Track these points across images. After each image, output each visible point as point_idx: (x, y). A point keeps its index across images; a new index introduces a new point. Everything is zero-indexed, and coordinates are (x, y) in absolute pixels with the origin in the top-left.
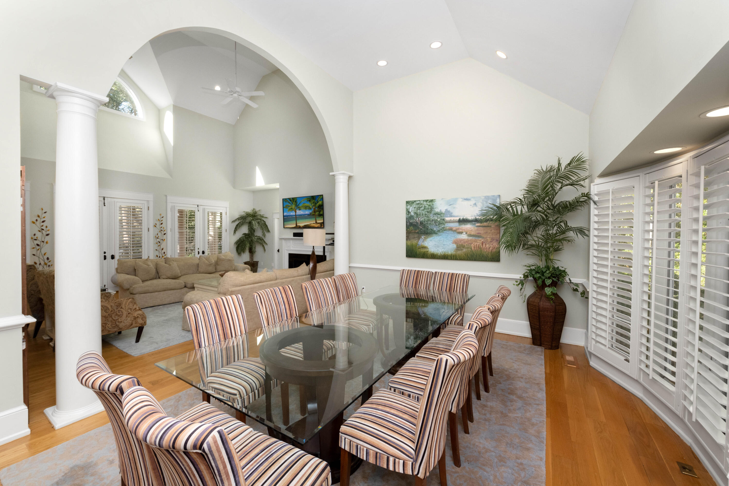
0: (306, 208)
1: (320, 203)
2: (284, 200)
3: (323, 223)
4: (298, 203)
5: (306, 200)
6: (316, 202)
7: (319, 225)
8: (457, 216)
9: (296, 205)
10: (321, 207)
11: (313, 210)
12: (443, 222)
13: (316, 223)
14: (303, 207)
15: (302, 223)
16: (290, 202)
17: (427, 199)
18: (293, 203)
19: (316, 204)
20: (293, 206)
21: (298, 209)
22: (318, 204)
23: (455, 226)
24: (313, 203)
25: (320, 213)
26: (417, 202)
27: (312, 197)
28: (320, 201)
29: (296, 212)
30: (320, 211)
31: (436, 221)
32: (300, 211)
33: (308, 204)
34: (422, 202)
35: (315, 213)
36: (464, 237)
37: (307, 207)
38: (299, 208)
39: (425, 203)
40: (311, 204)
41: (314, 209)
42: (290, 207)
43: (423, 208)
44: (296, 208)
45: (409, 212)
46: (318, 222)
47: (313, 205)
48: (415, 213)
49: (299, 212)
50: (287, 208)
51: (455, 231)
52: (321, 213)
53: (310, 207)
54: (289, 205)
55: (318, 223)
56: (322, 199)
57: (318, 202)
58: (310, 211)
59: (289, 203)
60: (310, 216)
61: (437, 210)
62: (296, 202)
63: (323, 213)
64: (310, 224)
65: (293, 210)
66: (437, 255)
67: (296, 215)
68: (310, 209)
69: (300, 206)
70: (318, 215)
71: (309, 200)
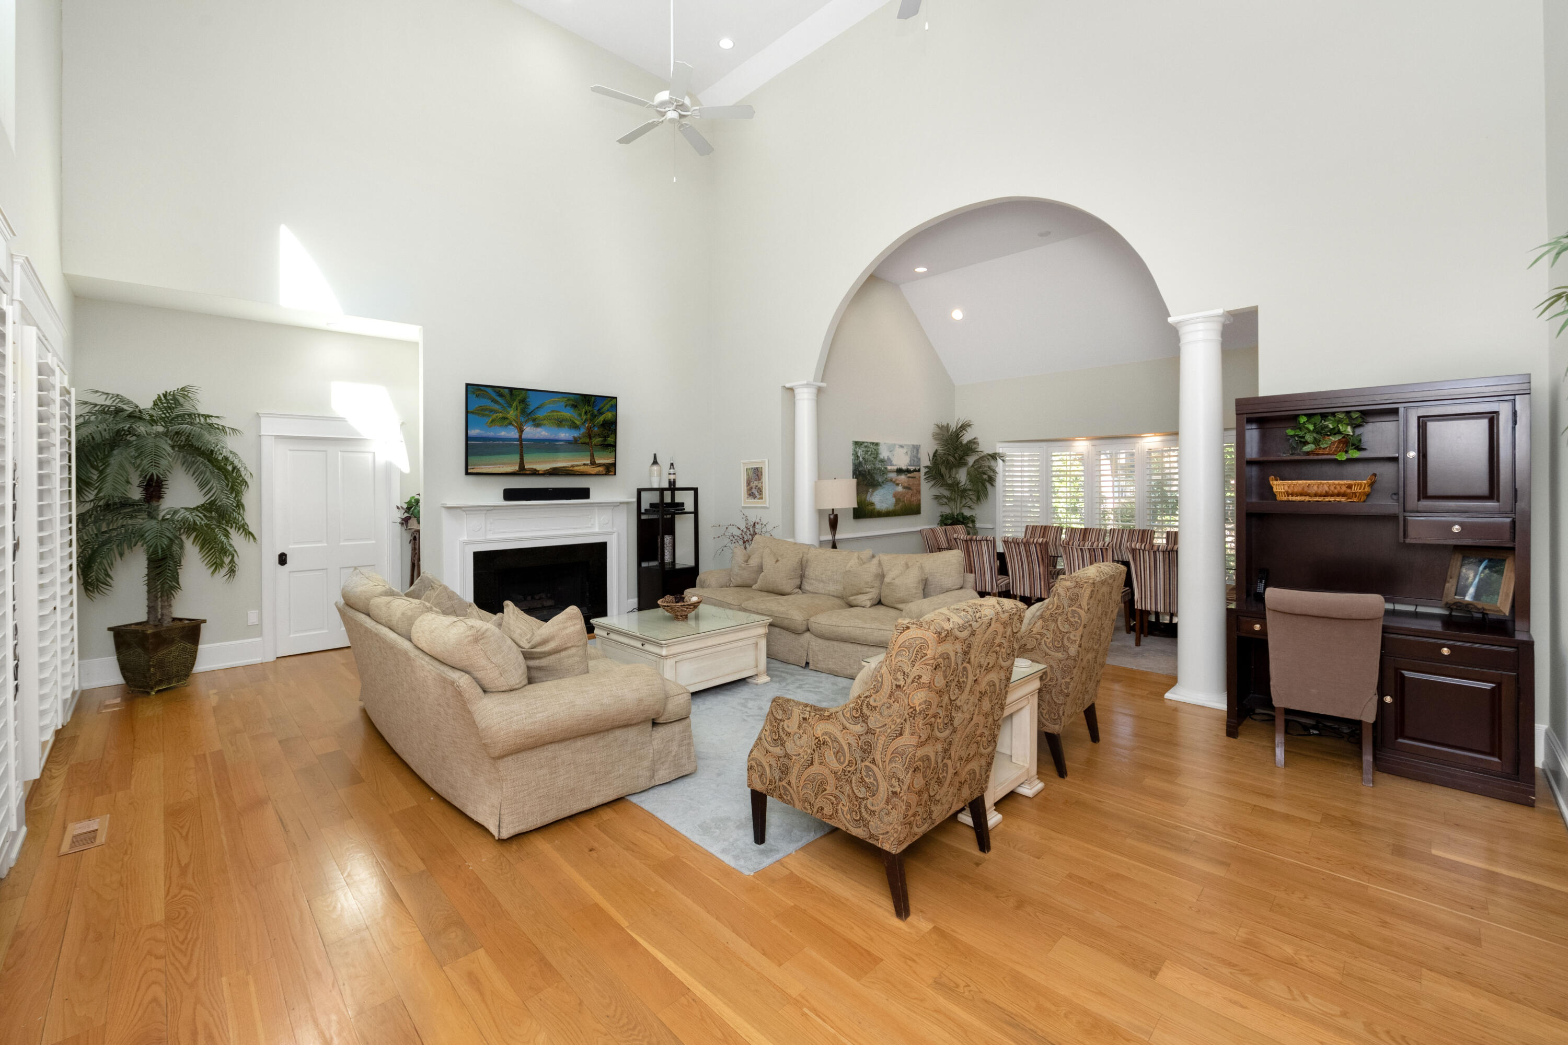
0: (560, 423)
1: (609, 415)
2: (473, 390)
3: (614, 465)
4: (531, 408)
5: (563, 404)
6: (595, 412)
7: (601, 469)
8: (896, 465)
9: (523, 412)
10: (610, 427)
11: (583, 430)
12: (884, 472)
13: (593, 463)
14: (549, 418)
15: (539, 463)
16: (499, 399)
17: (873, 441)
18: (510, 406)
19: (594, 416)
20: (512, 414)
21: (531, 423)
22: (601, 418)
23: (893, 476)
24: (586, 413)
25: (605, 440)
26: (866, 444)
27: (585, 397)
28: (608, 410)
29: (521, 431)
30: (606, 437)
31: (880, 469)
32: (539, 430)
33: (568, 413)
34: (869, 445)
35: (590, 437)
36: (900, 489)
37: (566, 420)
38: (534, 420)
39: (871, 446)
40: (580, 415)
41: (589, 429)
42: (501, 415)
43: (870, 453)
44: (522, 419)
45: (858, 456)
46: (597, 462)
47: (584, 417)
48: (864, 459)
49: (530, 432)
50: (484, 415)
51: (894, 482)
52: (610, 440)
53: (573, 422)
54: (496, 407)
55: (600, 465)
56: (614, 407)
57: (601, 414)
58: (576, 434)
59: (494, 401)
60: (574, 445)
61: (881, 457)
62: (523, 401)
63: (615, 442)
64: (573, 466)
65: (510, 424)
66: (882, 512)
67: (520, 439)
68: (574, 426)
69: (540, 414)
70: (601, 445)
71: (571, 402)
